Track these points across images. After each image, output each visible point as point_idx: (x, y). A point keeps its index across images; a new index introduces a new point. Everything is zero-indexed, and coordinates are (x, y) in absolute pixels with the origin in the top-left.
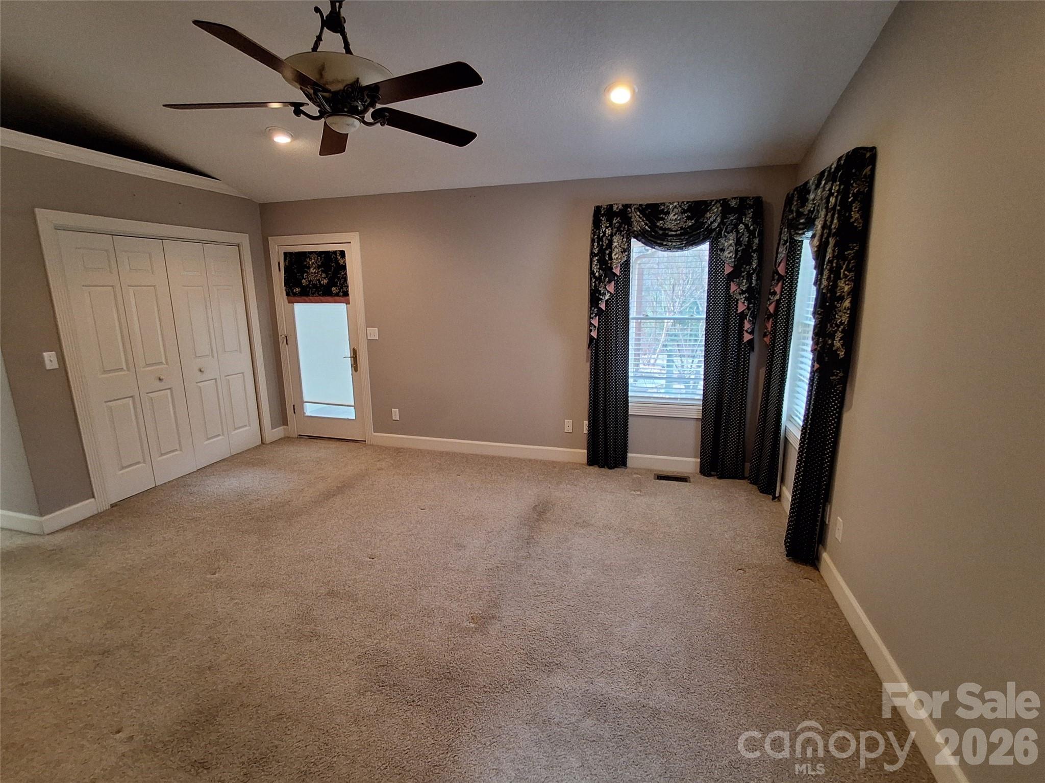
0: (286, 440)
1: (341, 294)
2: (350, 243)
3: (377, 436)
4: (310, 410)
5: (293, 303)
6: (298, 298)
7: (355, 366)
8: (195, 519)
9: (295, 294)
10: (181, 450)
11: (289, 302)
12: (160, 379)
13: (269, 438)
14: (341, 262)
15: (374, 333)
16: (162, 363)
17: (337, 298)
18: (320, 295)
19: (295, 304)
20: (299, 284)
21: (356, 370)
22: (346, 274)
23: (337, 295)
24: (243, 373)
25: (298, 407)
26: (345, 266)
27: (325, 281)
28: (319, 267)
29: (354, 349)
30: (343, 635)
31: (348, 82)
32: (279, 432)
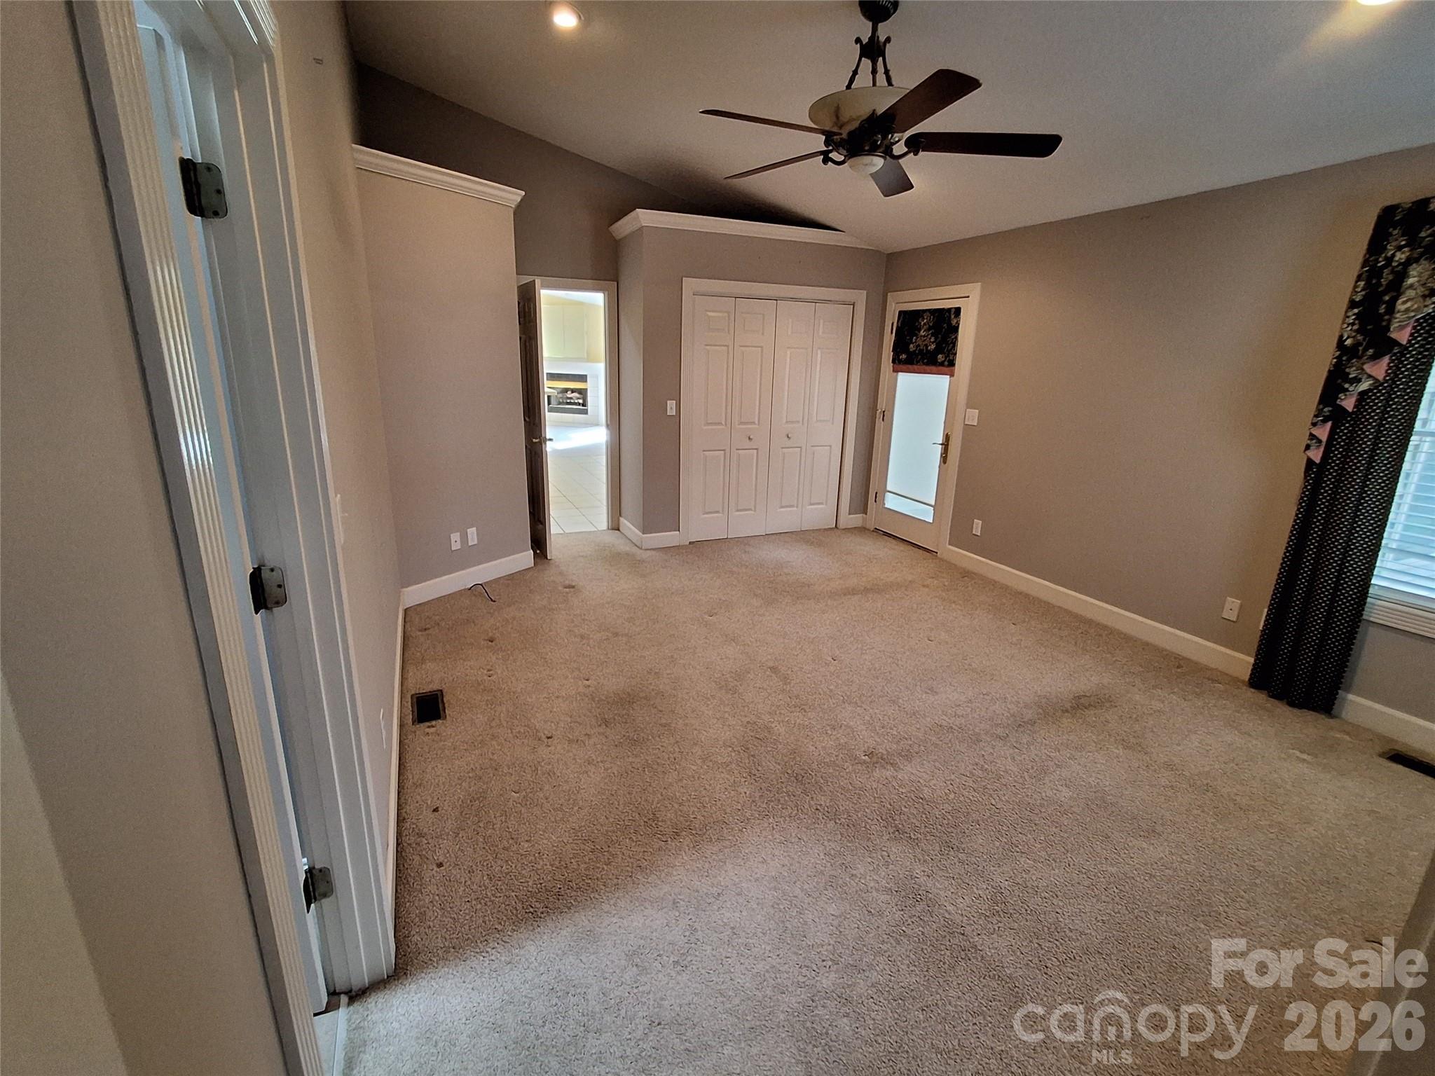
0: (862, 530)
1: (946, 363)
2: (968, 297)
3: (950, 549)
4: (891, 502)
5: (897, 372)
6: (904, 367)
7: (944, 458)
8: (732, 572)
9: (900, 362)
10: (755, 511)
11: (894, 371)
12: (749, 438)
13: (842, 525)
14: (954, 322)
15: (973, 417)
16: (754, 423)
17: (941, 368)
18: (924, 364)
19: (900, 373)
20: (906, 351)
21: (945, 462)
22: (956, 338)
23: (942, 364)
24: (830, 446)
25: (879, 497)
26: (958, 327)
27: (933, 347)
28: (929, 329)
29: (947, 434)
30: (752, 702)
31: (865, 117)
32: (856, 520)
